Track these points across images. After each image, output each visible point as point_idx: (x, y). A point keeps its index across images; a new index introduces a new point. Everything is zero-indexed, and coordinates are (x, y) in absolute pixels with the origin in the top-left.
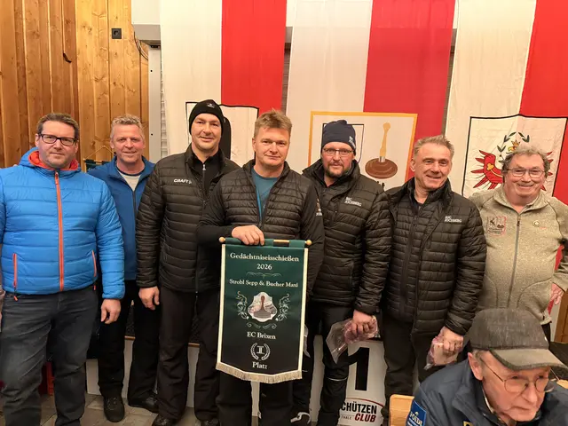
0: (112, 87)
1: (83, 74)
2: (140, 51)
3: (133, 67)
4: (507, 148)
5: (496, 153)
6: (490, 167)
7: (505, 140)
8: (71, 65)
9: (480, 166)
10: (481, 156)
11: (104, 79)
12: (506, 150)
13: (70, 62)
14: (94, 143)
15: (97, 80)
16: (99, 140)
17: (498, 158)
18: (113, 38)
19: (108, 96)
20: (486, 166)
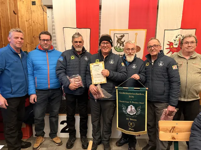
0: (33, 23)
1: (21, 19)
2: (43, 9)
3: (41, 15)
4: (177, 40)
5: (173, 42)
6: (172, 47)
7: (176, 37)
8: (16, 15)
9: (168, 47)
10: (169, 43)
11: (30, 20)
12: (177, 41)
13: (16, 14)
14: (27, 45)
15: (27, 21)
16: (29, 44)
17: (174, 44)
18: (33, 5)
19: (31, 27)
20: (170, 47)
